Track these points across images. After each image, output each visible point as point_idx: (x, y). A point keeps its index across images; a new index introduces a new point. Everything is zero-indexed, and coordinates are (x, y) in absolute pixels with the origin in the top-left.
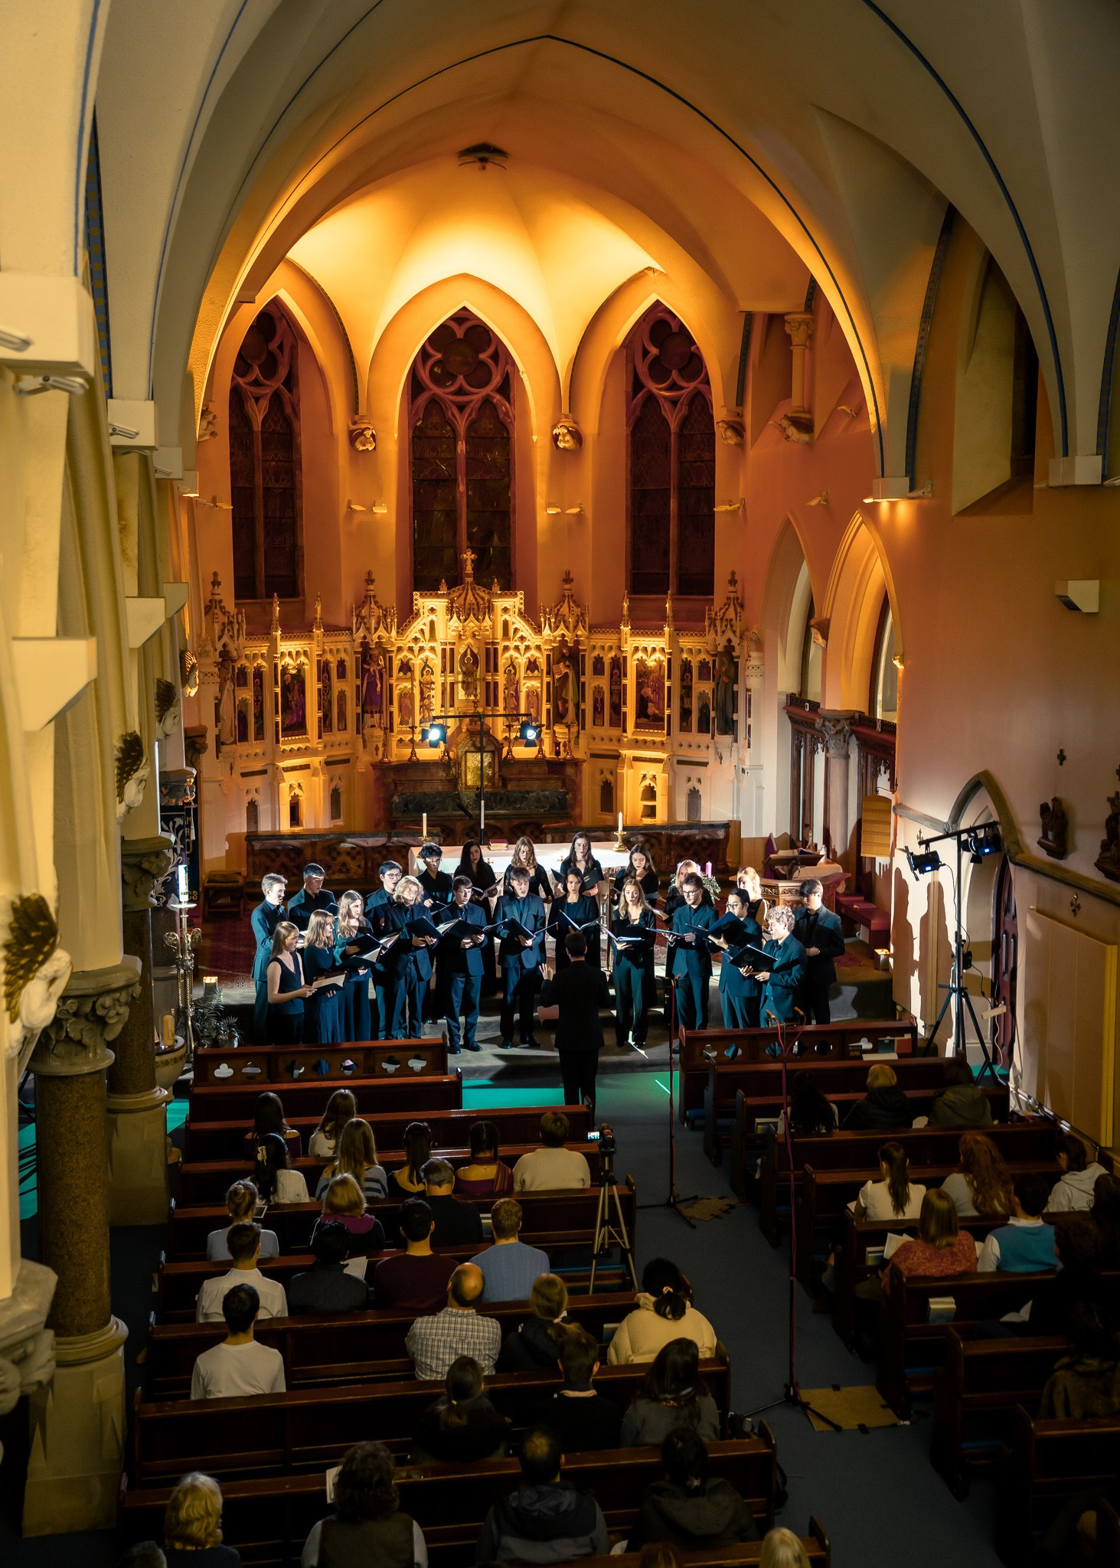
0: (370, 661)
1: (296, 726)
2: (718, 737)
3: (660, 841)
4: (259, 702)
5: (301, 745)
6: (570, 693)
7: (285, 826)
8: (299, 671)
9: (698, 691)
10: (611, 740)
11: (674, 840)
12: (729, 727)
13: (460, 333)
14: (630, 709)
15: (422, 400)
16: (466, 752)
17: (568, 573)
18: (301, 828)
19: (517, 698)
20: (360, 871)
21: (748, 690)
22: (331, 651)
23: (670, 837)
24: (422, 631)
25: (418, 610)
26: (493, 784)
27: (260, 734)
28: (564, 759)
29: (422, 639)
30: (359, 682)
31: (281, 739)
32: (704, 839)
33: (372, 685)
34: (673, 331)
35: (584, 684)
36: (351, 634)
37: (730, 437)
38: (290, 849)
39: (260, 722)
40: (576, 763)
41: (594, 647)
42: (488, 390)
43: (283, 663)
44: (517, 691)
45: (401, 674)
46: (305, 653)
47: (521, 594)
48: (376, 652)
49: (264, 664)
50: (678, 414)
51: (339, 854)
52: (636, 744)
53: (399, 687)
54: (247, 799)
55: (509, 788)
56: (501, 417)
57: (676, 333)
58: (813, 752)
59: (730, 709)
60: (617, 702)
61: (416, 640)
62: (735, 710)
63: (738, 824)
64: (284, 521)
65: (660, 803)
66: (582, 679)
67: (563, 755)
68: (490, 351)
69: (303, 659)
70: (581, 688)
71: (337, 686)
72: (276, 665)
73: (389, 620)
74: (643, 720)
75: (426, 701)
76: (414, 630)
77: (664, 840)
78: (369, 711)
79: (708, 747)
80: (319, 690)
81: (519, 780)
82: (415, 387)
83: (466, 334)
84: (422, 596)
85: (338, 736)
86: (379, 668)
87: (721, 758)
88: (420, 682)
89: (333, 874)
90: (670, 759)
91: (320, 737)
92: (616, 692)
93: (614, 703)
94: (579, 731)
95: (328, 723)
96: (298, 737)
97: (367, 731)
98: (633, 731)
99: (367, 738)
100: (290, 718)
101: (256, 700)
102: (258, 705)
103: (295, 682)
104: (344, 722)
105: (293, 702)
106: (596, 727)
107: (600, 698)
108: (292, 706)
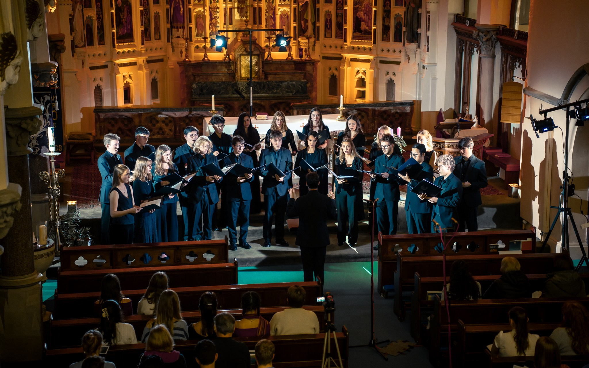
1: (126, 36)
2: (408, 45)
3: (367, 114)
4: (100, 19)
5: (130, 49)
6: (309, 15)
7: (121, 103)
9: (395, 13)
10: (336, 47)
11: (377, 113)
12: (415, 38)
14: (349, 26)
16: (240, 55)
18: (132, 105)
19: (274, 19)
20: (172, 133)
21: (428, 12)
23: (374, 111)
26: (259, 76)
27: (102, 41)
28: (305, 60)
30: (168, 7)
31: (116, 45)
32: (397, 113)
33: (177, 9)
35: (318, 9)
38: (125, 119)
39: (102, 33)
40: (313, 63)
44: (274, 14)
45: (197, 2)
51: (157, 122)
52: (353, 50)
53: (196, 10)
54: (94, 85)
55: (269, 79)
58: (471, 53)
59: (415, 26)
60: (340, 21)
62: (419, 26)
63: (419, 103)
65: (368, 89)
66: (318, 6)
67: (304, 57)
70: (316, 12)
71: (153, 9)
74: (358, 34)
75: (214, 21)
77: (370, 114)
78: (176, 27)
79: (400, 52)
80: (141, 11)
81: (276, 74)
85: (154, 43)
87: (409, 59)
88: (210, 8)
89: (153, 135)
90: (375, 60)
91: (143, 44)
92: (340, 14)
93: (339, 22)
94: (315, 41)
95: (148, 34)
96: (127, 44)
97: (174, 40)
98: (350, 41)
99: (174, 45)
100: (122, 29)
101: (98, 17)
102: (99, 20)
103: (125, 5)
104: (159, 34)
105: (124, 19)
106: (326, 38)
107: (329, 19)
108: (123, 22)
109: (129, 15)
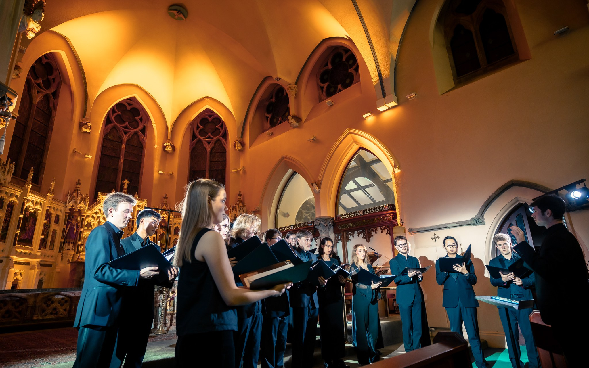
0: (72, 219)
1: (27, 241)
5: (27, 251)
6: (164, 241)
8: (35, 212)
13: (129, 108)
15: (110, 126)
17: (166, 195)
22: (54, 208)
24: (100, 210)
25: (100, 200)
29: (100, 213)
30: (65, 227)
31: (16, 245)
33: (72, 229)
34: (209, 121)
35: (170, 238)
36: (66, 203)
37: (239, 146)
41: (175, 224)
42: (137, 129)
43: (27, 205)
45: (86, 228)
46: (41, 204)
47: (146, 200)
48: (76, 214)
49: (16, 201)
50: (211, 146)
53: (85, 234)
56: (141, 140)
57: (210, 122)
61: (96, 213)
64: (38, 149)
66: (170, 236)
68: (140, 117)
69: (38, 207)
71: (53, 227)
72: (24, 203)
73: (87, 200)
76: (96, 209)
78: (68, 242)
80: (44, 224)
82: (108, 120)
83: (131, 109)
84: (102, 194)
85: (48, 252)
86: (77, 222)
91: (39, 249)
95: (44, 244)
96: (26, 246)
97: (65, 252)
99: (64, 255)
100: (24, 235)
101: (6, 219)
102: (6, 222)
103: (32, 217)
104: (53, 246)
105: (28, 227)
108: (26, 229)
109: (33, 225)
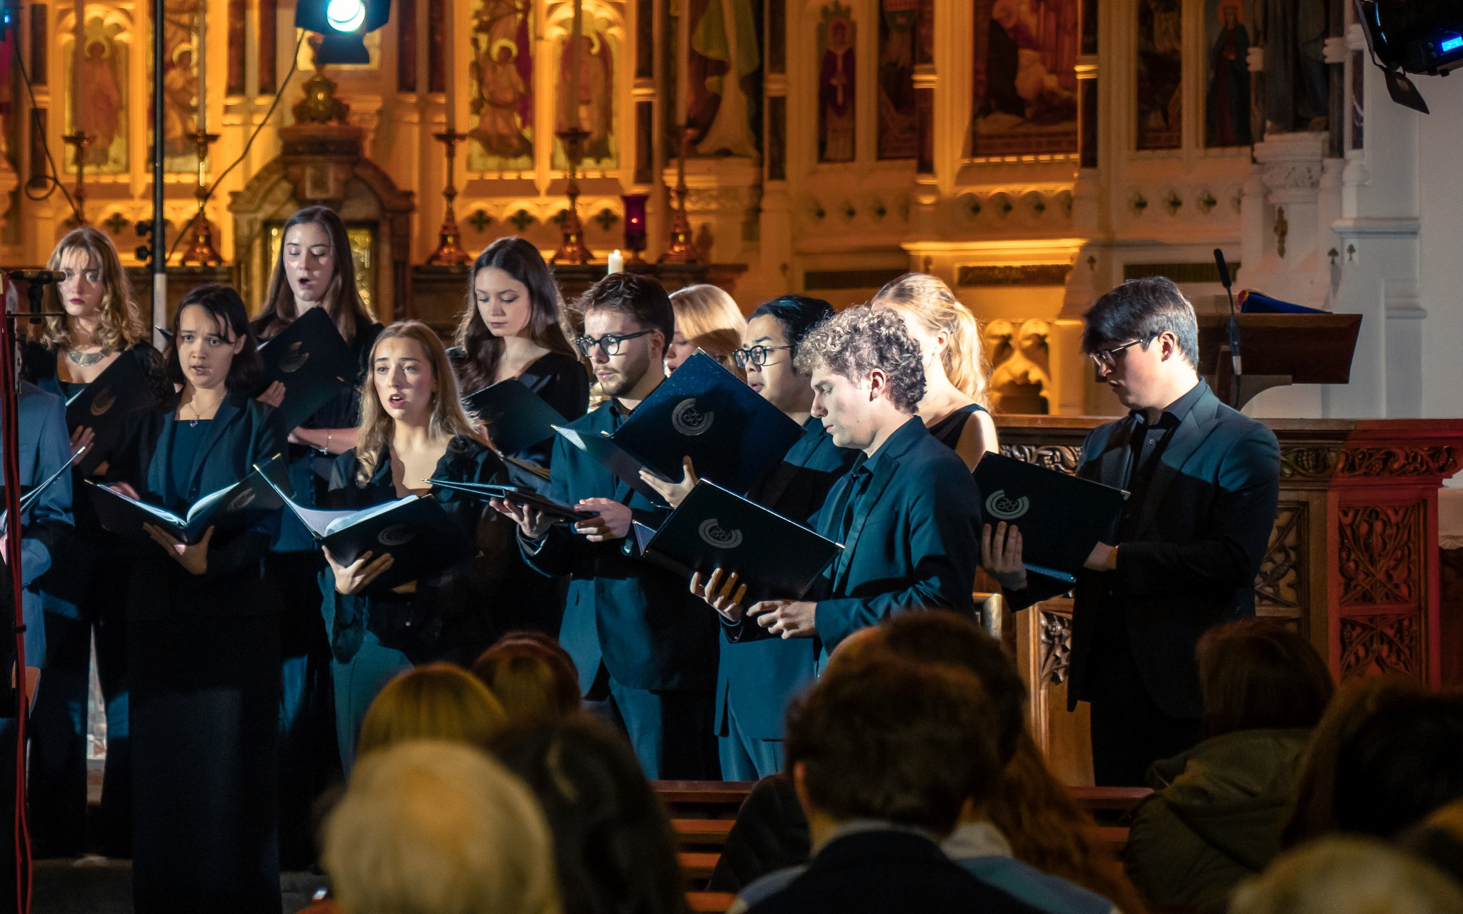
6: (728, 35)
10: (880, 211)
12: (1312, 100)
14: (947, 78)
16: (268, 225)
19: (525, 65)
44: (527, 38)
74: (1002, 122)
79: (1238, 202)
87: (1284, 229)
90: (1092, 260)
92: (901, 20)
93: (894, 65)
94: (758, 188)
98: (957, 168)
106: (825, 167)
107: (840, 52)
